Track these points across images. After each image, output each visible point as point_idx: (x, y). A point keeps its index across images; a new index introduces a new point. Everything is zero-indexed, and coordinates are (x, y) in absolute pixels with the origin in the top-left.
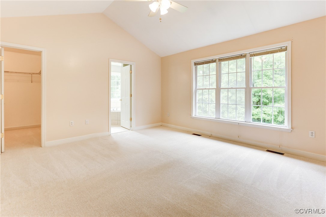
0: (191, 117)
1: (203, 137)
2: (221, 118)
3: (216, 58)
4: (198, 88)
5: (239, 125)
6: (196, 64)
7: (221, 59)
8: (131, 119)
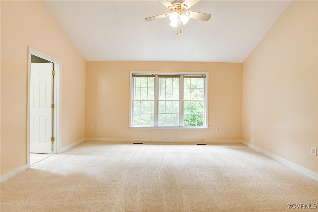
0: (129, 127)
1: (144, 144)
2: (159, 126)
3: (156, 74)
4: (134, 99)
5: (176, 130)
6: (134, 76)
7: (161, 76)
8: (53, 139)
